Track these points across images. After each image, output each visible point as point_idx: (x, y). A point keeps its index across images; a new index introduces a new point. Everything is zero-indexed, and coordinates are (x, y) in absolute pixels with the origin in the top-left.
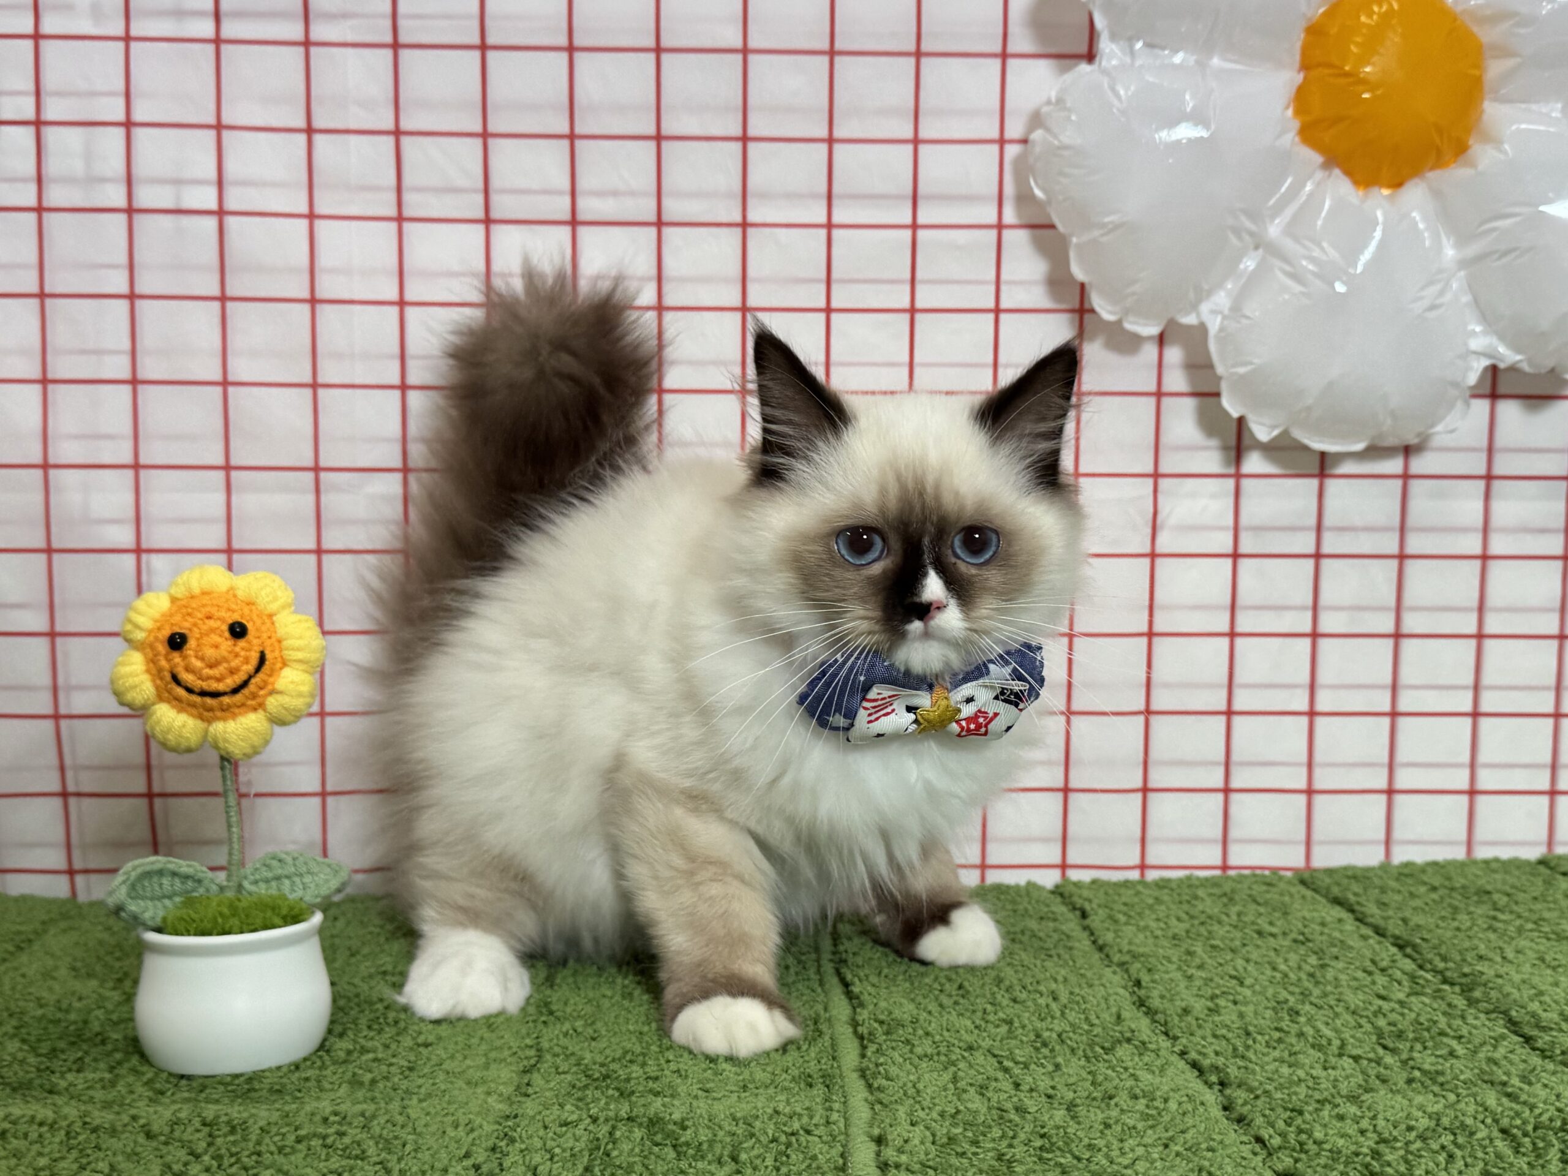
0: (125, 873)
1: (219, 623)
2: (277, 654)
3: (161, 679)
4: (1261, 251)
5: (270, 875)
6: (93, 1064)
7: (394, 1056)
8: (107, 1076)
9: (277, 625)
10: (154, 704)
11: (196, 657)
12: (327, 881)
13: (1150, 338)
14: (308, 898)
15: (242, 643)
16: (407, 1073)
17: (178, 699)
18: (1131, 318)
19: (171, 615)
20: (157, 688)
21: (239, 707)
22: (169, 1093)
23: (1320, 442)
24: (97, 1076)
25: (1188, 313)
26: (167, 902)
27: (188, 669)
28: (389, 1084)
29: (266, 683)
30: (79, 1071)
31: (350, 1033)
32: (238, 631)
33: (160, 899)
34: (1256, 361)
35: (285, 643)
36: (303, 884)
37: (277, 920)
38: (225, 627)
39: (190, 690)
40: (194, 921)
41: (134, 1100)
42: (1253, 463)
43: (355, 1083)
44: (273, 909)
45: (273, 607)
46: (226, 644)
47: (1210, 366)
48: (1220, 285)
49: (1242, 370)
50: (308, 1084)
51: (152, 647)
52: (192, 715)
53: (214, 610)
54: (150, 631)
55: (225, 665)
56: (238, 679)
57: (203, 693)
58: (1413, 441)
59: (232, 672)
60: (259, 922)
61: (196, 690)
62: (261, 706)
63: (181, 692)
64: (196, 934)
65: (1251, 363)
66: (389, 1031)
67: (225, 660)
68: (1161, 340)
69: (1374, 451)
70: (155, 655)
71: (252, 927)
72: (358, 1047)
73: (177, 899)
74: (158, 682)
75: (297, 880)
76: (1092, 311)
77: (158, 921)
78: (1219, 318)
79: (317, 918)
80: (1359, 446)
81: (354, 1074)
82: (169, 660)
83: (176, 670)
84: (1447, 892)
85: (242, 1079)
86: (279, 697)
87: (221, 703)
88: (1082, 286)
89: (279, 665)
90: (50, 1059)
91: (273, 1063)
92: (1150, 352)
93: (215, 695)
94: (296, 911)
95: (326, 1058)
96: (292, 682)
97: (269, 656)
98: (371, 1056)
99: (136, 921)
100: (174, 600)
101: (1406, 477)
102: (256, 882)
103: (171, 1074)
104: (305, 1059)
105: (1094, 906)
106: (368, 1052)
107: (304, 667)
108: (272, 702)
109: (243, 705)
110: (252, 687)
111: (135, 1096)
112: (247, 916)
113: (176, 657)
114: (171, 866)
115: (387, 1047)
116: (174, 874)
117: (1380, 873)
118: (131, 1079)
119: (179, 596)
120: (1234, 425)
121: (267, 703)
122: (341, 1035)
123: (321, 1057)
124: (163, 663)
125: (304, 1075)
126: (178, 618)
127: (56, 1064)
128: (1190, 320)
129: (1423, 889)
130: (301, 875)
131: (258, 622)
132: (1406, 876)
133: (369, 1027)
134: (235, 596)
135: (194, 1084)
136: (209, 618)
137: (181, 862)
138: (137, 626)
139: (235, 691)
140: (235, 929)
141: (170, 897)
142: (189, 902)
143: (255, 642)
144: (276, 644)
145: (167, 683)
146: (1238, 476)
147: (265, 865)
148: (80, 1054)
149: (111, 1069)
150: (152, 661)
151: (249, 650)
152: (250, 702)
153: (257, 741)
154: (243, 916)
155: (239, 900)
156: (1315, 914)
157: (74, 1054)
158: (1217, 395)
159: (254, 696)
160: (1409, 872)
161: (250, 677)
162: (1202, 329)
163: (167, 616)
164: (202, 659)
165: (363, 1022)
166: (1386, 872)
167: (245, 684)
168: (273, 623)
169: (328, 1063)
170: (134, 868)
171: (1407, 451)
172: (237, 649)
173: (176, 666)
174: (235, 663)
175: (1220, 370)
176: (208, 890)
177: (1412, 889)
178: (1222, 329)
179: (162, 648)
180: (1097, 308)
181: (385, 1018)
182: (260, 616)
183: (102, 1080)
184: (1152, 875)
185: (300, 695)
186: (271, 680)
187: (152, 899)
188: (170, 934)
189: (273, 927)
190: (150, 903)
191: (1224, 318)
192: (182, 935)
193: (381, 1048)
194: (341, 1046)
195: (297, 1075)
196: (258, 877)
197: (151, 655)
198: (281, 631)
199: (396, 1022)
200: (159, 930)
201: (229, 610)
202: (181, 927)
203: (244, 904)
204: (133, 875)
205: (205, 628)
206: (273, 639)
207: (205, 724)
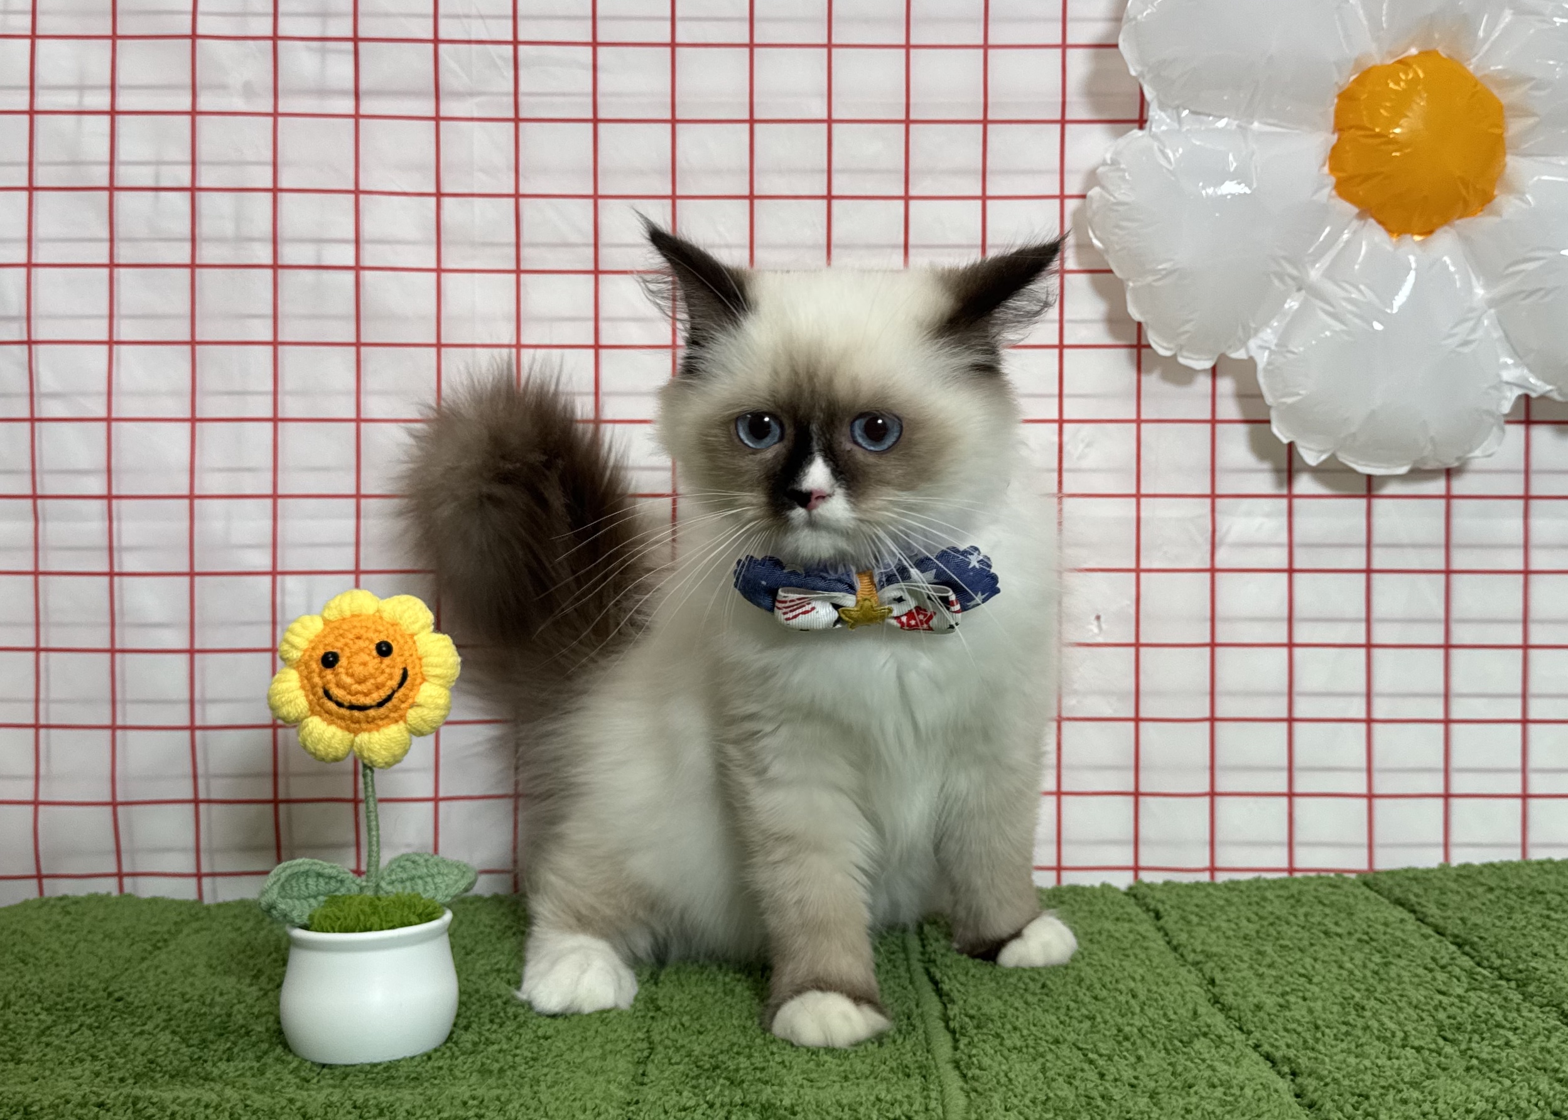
0: (276, 875)
1: (367, 643)
2: (417, 669)
3: (314, 694)
4: (1303, 292)
5: (405, 876)
6: (242, 1054)
7: (517, 1048)
8: (256, 1065)
9: (418, 644)
10: (306, 717)
11: (347, 674)
12: (456, 881)
13: (1204, 371)
14: (440, 898)
15: (387, 661)
16: (531, 1063)
17: (328, 712)
18: (1185, 354)
19: (325, 637)
20: (310, 703)
21: (382, 719)
22: (315, 1081)
23: (1366, 465)
24: (247, 1064)
25: (1237, 350)
26: (312, 901)
27: (338, 685)
28: (517, 1073)
29: (406, 696)
30: (228, 1060)
31: (474, 1026)
32: (384, 650)
33: (306, 898)
34: (1302, 392)
35: (424, 660)
36: (435, 884)
37: (413, 918)
38: (373, 647)
39: (340, 704)
40: (339, 919)
41: (283, 1087)
42: (1304, 484)
43: (484, 1072)
44: (410, 907)
45: (415, 627)
46: (374, 661)
47: (1260, 396)
48: (1266, 323)
49: (1290, 400)
50: (441, 1073)
51: (307, 665)
52: (341, 727)
53: (363, 632)
54: (305, 651)
55: (372, 681)
56: (383, 693)
57: (352, 707)
58: (1455, 464)
59: (378, 687)
60: (397, 919)
61: (346, 704)
62: (403, 717)
63: (331, 706)
64: (340, 931)
65: (1299, 394)
66: (510, 1026)
67: (372, 676)
68: (1214, 372)
69: (1417, 474)
70: (310, 673)
71: (391, 925)
72: (483, 1039)
73: (321, 898)
74: (311, 697)
75: (429, 879)
76: (1149, 346)
77: (305, 919)
78: (1266, 353)
79: (448, 916)
80: (1403, 470)
81: (483, 1064)
82: (322, 677)
83: (327, 687)
84: (1503, 892)
85: (380, 1068)
86: (419, 710)
87: (367, 717)
88: (1139, 324)
89: (419, 680)
90: (202, 1050)
91: (408, 1054)
92: (1203, 384)
93: (362, 708)
94: (430, 909)
95: (455, 1049)
96: (431, 696)
97: (410, 673)
98: (496, 1047)
99: (287, 919)
100: (326, 622)
101: (1448, 497)
102: (392, 883)
103: (313, 1063)
104: (436, 1050)
105: (1167, 907)
106: (493, 1043)
107: (441, 682)
108: (412, 715)
109: (387, 717)
110: (394, 700)
111: (284, 1083)
112: (386, 913)
113: (328, 673)
114: (317, 868)
115: (510, 1039)
116: (319, 875)
117: (1440, 875)
118: (279, 1067)
119: (331, 618)
120: (1285, 451)
121: (408, 715)
122: (466, 1028)
123: (450, 1049)
124: (317, 680)
125: (436, 1065)
126: (330, 639)
127: (207, 1054)
128: (1240, 354)
129: (1480, 890)
130: (433, 876)
131: (402, 641)
132: (1465, 877)
133: (492, 1021)
134: (381, 618)
135: (337, 1073)
136: (359, 638)
137: (325, 864)
138: (293, 646)
139: (380, 705)
140: (376, 926)
141: (315, 897)
142: (333, 900)
143: (399, 660)
144: (417, 661)
145: (319, 699)
146: (1290, 497)
147: (399, 866)
148: (229, 1045)
149: (258, 1059)
150: (306, 678)
151: (393, 667)
152: (392, 715)
153: (398, 751)
154: (382, 914)
155: (379, 899)
156: (1378, 914)
157: (223, 1046)
158: (1268, 422)
159: (396, 709)
160: (1467, 873)
161: (394, 692)
162: (1251, 362)
163: (320, 638)
164: (352, 676)
165: (485, 1016)
166: (1445, 874)
167: (389, 698)
168: (414, 642)
169: (457, 1053)
170: (284, 870)
171: (1449, 473)
172: (383, 666)
173: (328, 682)
174: (381, 679)
175: (1269, 399)
176: (349, 890)
177: (1470, 890)
178: (1269, 363)
179: (315, 666)
180: (1153, 345)
181: (505, 1012)
182: (402, 636)
183: (251, 1068)
184: (1221, 878)
185: (437, 707)
186: (412, 694)
187: (299, 898)
188: (316, 931)
189: (410, 924)
190: (297, 902)
191: (1272, 352)
192: (328, 931)
193: (504, 1040)
194: (468, 1038)
195: (430, 1064)
196: (394, 877)
197: (305, 673)
198: (421, 650)
199: (516, 1017)
200: (306, 927)
201: (376, 631)
202: (326, 924)
203: (384, 903)
204: (284, 876)
205: (355, 648)
206: (414, 657)
207: (352, 735)
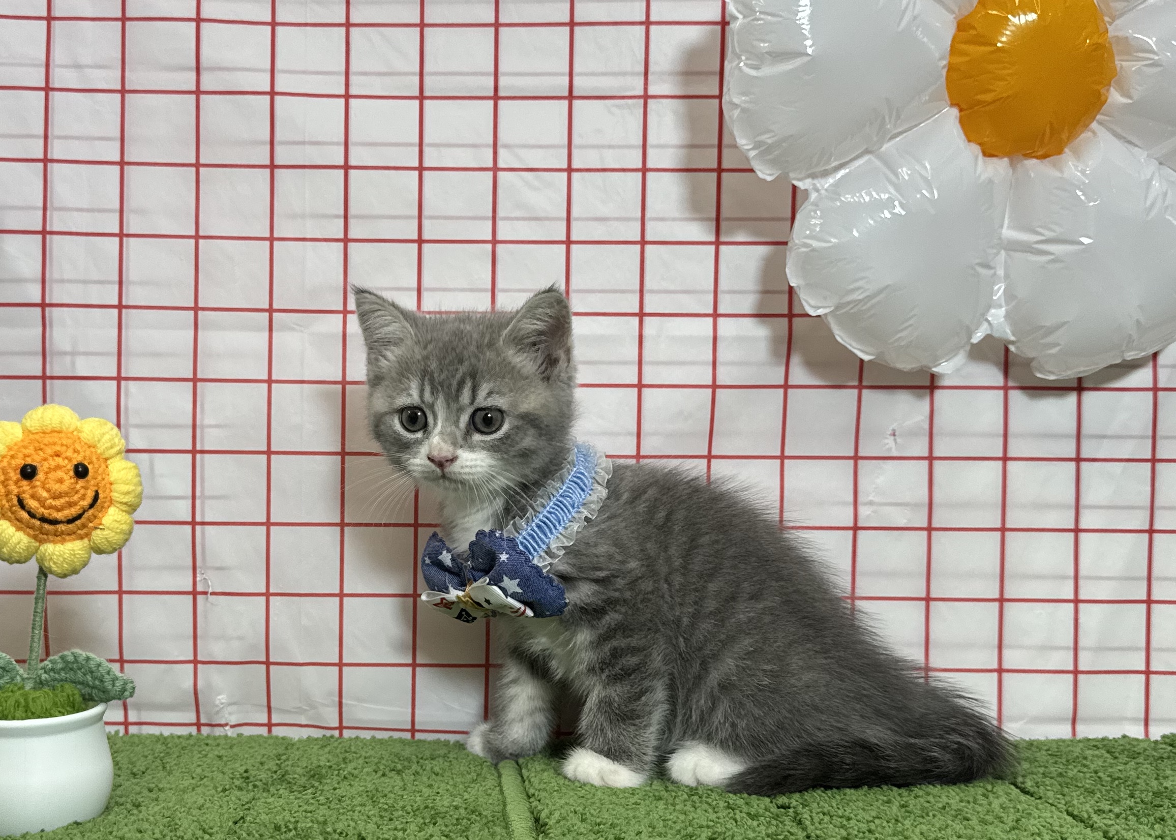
1: (66, 461)
2: (108, 491)
3: (8, 500)
9: (110, 469)
11: (43, 488)
15: (81, 483)
17: (19, 520)
19: (25, 447)
21: (69, 534)
27: (33, 496)
29: (95, 517)
32: (81, 472)
35: (114, 486)
38: (70, 467)
39: (32, 515)
45: (111, 452)
46: (69, 479)
51: (6, 472)
52: (29, 535)
53: (63, 450)
54: (6, 457)
55: (67, 499)
56: (74, 511)
57: (43, 520)
59: (71, 505)
61: (38, 515)
62: (88, 535)
63: (25, 515)
67: (67, 494)
70: (8, 479)
74: (4, 502)
82: (18, 486)
83: (23, 496)
86: (104, 531)
87: (56, 531)
89: (107, 504)
93: (53, 521)
96: (113, 520)
97: (101, 496)
100: (27, 432)
107: (123, 507)
108: (98, 536)
109: (74, 532)
110: (83, 520)
113: (25, 484)
119: (32, 429)
121: (93, 534)
124: (13, 487)
126: (31, 451)
131: (97, 464)
134: (79, 437)
136: (58, 456)
139: (71, 521)
143: (92, 482)
144: (108, 486)
145: (13, 505)
150: (2, 484)
151: (87, 489)
152: (79, 532)
153: (77, 563)
159: (84, 526)
161: (84, 511)
163: (21, 448)
164: (48, 491)
167: (79, 517)
168: (107, 467)
172: (78, 487)
173: (24, 492)
174: (75, 498)
179: (15, 476)
182: (98, 459)
185: (120, 532)
186: (100, 515)
197: (2, 479)
198: (112, 475)
201: (75, 450)
205: (53, 463)
206: (106, 481)
207: (37, 544)
